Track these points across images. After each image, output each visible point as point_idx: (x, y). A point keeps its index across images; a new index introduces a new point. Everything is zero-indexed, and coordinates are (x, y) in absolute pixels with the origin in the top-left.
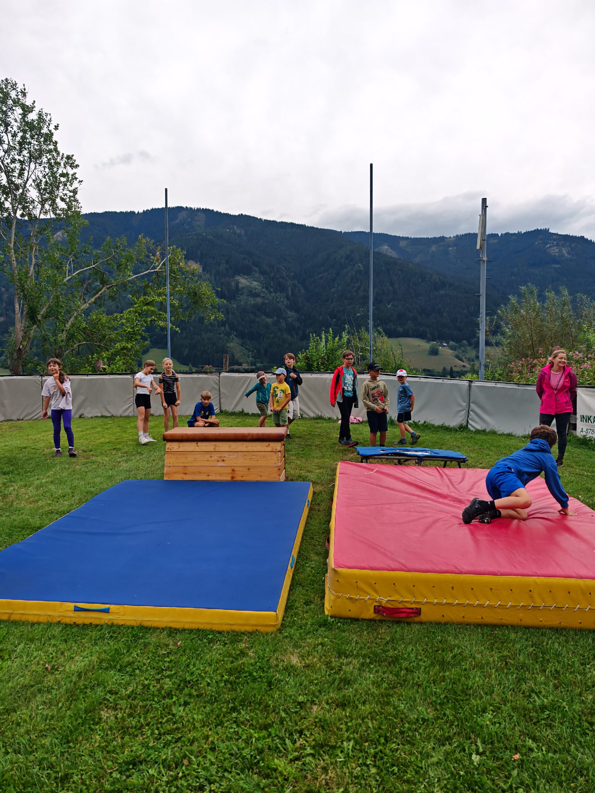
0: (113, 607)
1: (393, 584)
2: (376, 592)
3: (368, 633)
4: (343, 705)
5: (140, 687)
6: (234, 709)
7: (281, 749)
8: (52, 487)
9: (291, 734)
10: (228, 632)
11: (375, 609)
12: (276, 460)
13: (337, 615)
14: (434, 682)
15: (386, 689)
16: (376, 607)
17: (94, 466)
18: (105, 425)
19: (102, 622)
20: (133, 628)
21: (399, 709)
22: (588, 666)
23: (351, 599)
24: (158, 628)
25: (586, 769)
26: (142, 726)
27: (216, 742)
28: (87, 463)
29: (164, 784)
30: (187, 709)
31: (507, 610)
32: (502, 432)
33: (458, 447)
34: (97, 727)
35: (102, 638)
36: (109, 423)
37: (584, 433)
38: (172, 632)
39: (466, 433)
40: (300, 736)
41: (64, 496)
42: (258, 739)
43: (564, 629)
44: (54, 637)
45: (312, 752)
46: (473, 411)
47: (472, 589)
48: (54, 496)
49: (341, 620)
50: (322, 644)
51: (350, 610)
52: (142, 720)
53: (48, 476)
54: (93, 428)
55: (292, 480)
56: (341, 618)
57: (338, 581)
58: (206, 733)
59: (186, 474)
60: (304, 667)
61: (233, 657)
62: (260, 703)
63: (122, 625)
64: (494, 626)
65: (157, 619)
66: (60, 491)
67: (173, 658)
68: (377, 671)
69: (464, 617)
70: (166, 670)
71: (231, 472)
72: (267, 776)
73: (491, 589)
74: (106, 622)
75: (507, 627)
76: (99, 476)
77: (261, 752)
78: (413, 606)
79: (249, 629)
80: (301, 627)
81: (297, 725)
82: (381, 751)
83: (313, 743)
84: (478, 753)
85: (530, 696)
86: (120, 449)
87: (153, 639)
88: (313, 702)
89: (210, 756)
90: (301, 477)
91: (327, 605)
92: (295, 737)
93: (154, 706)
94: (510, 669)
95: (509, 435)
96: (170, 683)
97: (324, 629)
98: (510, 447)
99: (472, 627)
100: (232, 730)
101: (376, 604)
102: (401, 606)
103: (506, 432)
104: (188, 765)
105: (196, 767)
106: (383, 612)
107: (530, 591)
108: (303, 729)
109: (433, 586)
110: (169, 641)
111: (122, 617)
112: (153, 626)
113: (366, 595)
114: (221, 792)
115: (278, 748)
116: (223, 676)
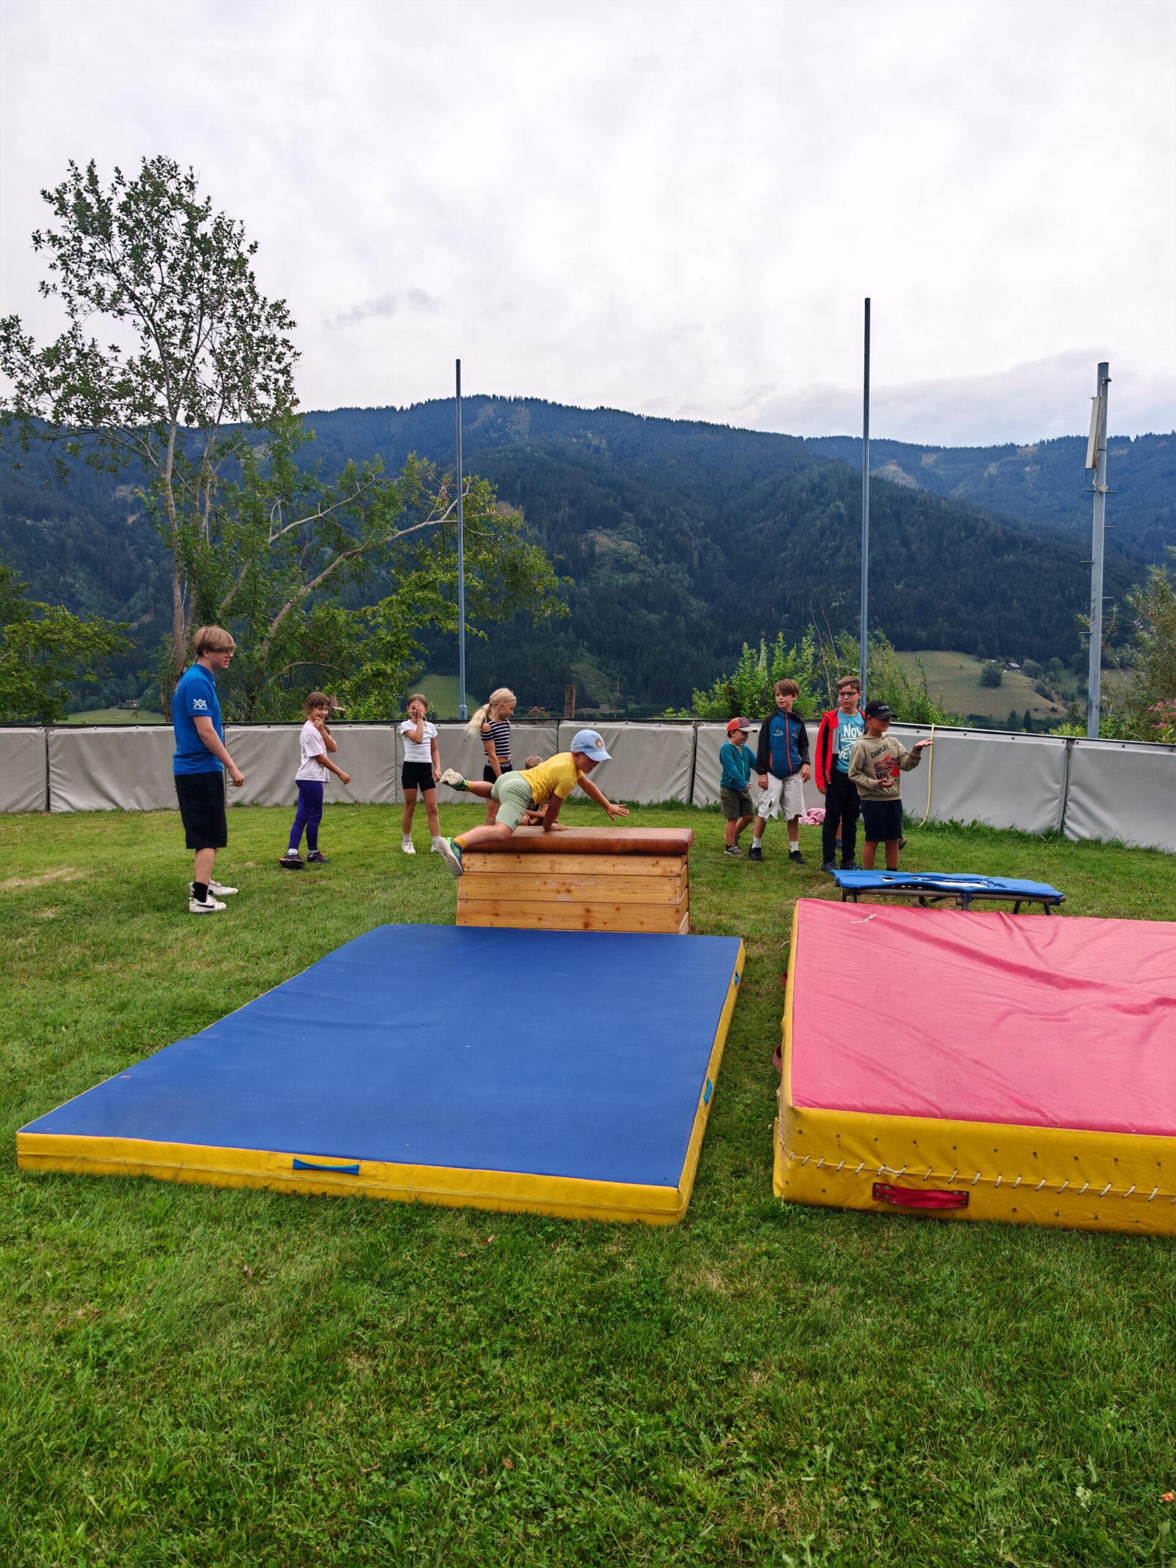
0: (366, 1166)
1: (913, 1141)
2: (877, 1156)
3: (861, 1237)
4: (812, 1374)
5: (419, 1318)
6: (597, 1370)
7: (691, 1450)
8: (247, 936)
9: (710, 1424)
10: (584, 1222)
11: (874, 1190)
12: (669, 892)
13: (798, 1197)
14: (997, 1339)
15: (898, 1347)
16: (878, 1187)
17: (323, 898)
18: (343, 820)
19: (345, 1193)
20: (402, 1205)
21: (924, 1388)
23: (827, 1168)
24: (450, 1209)
26: (424, 1390)
27: (565, 1430)
28: (310, 891)
29: (467, 1501)
30: (508, 1365)
31: (1148, 1204)
32: (1134, 845)
33: (1044, 873)
34: (341, 1387)
35: (346, 1221)
36: (351, 817)
38: (477, 1217)
39: (1060, 845)
40: (728, 1428)
41: (269, 954)
42: (645, 1429)
44: (257, 1216)
45: (751, 1460)
46: (1074, 800)
47: (1076, 1158)
48: (250, 953)
49: (806, 1210)
50: (768, 1254)
51: (824, 1191)
52: (423, 1380)
55: (702, 933)
56: (806, 1206)
57: (800, 1132)
58: (545, 1411)
59: (497, 915)
60: (733, 1296)
61: (595, 1271)
62: (648, 1362)
63: (383, 1200)
64: (1121, 1236)
65: (449, 1191)
66: (262, 944)
67: (479, 1266)
68: (880, 1313)
69: (1057, 1214)
70: (466, 1289)
71: (583, 913)
72: (665, 1501)
73: (1116, 1160)
74: (353, 1191)
75: (1149, 1238)
76: (334, 916)
77: (652, 1453)
78: (953, 1187)
79: (625, 1218)
80: (726, 1220)
81: (721, 1406)
82: (889, 1468)
83: (754, 1444)
84: (1088, 1485)
86: (372, 866)
87: (441, 1229)
88: (752, 1365)
89: (554, 1455)
90: (720, 928)
91: (778, 1179)
92: (718, 1430)
93: (445, 1354)
94: (1155, 1324)
95: (1152, 852)
96: (475, 1313)
97: (772, 1225)
98: (1152, 876)
99: (1075, 1235)
100: (595, 1409)
101: (878, 1180)
102: (927, 1186)
103: (1143, 845)
104: (512, 1470)
105: (526, 1473)
106: (892, 1196)
108: (734, 1416)
109: (995, 1149)
110: (467, 1233)
111: (382, 1185)
112: (440, 1203)
113: (857, 1162)
114: (577, 1524)
115: (685, 1448)
116: (576, 1306)
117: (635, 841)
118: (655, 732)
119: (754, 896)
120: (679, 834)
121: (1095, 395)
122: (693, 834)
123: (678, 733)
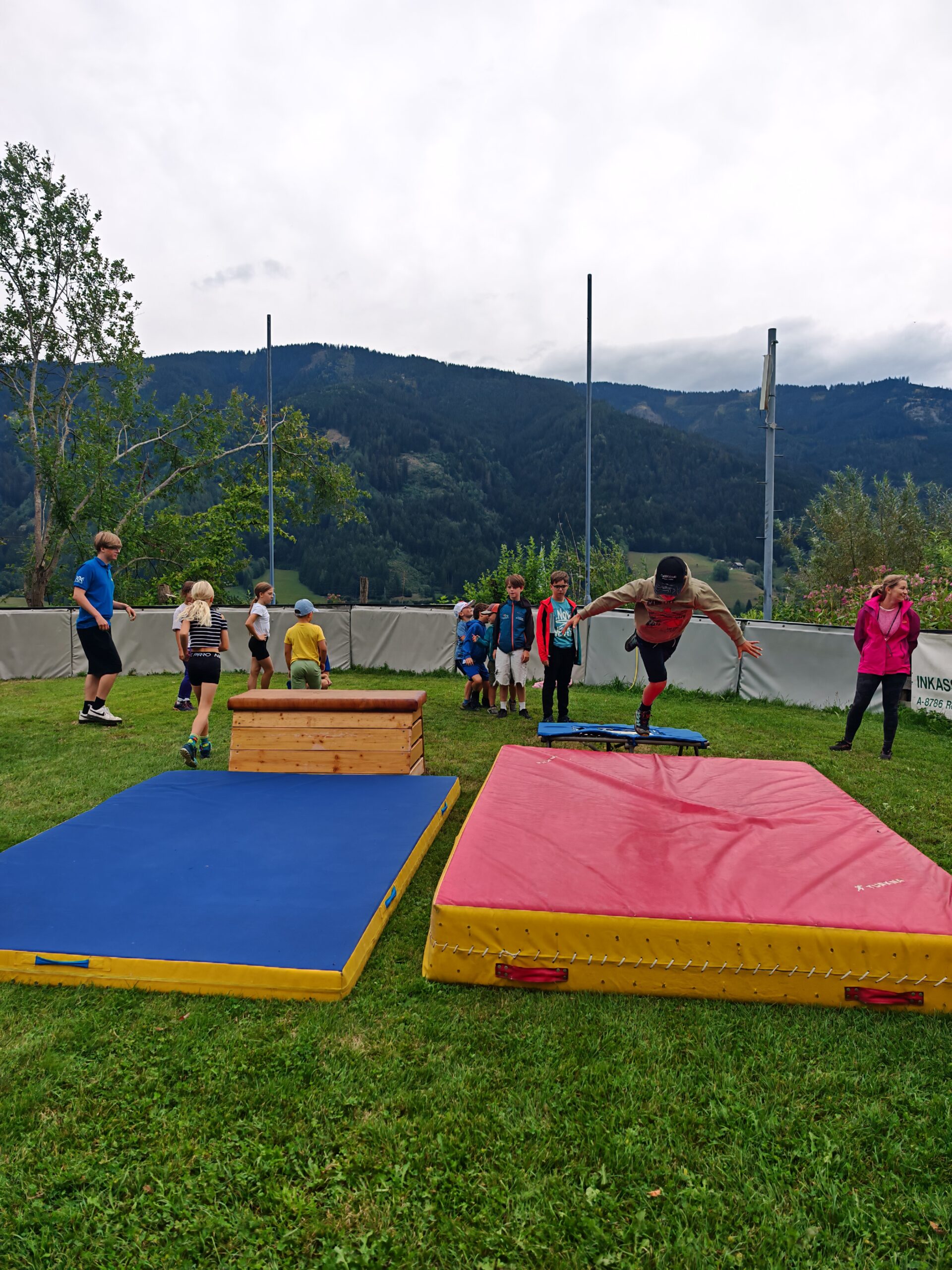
0: (94, 960)
1: (525, 930)
2: (498, 941)
3: (481, 1007)
4: (407, 1112)
5: (110, 1079)
6: (243, 1114)
7: (300, 1173)
8: (57, 781)
9: (321, 1152)
10: (266, 1001)
11: (497, 969)
12: (401, 741)
13: (440, 978)
14: (563, 1080)
15: (484, 1089)
16: (499, 966)
17: (129, 749)
18: (164, 687)
19: (77, 982)
20: (122, 992)
21: (495, 1119)
22: (811, 1061)
23: (460, 953)
24: (160, 993)
25: (759, 1215)
26: (96, 1136)
27: (202, 1162)
28: (119, 745)
29: (106, 1218)
30: (171, 1114)
31: (701, 974)
32: (792, 703)
33: (715, 725)
34: (28, 1135)
35: (72, 1005)
36: (172, 685)
37: (923, 706)
38: (180, 998)
39: (735, 704)
40: (334, 1155)
41: (71, 795)
42: (267, 1158)
43: (791, 1005)
45: (344, 1178)
46: (747, 669)
47: (648, 940)
48: (56, 794)
49: (444, 987)
50: (405, 1021)
51: (459, 971)
52: (98, 1127)
53: (55, 764)
54: (145, 691)
55: (433, 774)
56: (445, 984)
57: (440, 925)
58: (190, 1147)
59: (262, 762)
60: (369, 1054)
61: (265, 1039)
62: (283, 1107)
63: (107, 988)
64: (681, 999)
65: (160, 980)
66: (68, 786)
67: (171, 1037)
68: (479, 1063)
69: (635, 984)
70: (155, 1055)
71: (333, 760)
72: (267, 1212)
73: (677, 941)
74: (83, 982)
75: (702, 1000)
76: (134, 765)
77: (265, 1176)
78: (557, 966)
79: (298, 996)
80: (381, 996)
81: (333, 1139)
82: (448, 1180)
83: (349, 1166)
84: (598, 1186)
85: (706, 1104)
86: (176, 724)
87: (147, 1009)
88: (366, 1106)
89: (189, 1182)
90: (448, 770)
91: (426, 963)
92: (326, 1156)
93: (123, 1106)
94: (687, 1064)
95: (804, 708)
96: (157, 1074)
97: (415, 999)
98: (798, 727)
99: (647, 1000)
100: (229, 1144)
101: (499, 961)
102: (537, 965)
103: (798, 704)
104: (149, 1193)
105: (162, 1195)
106: (509, 974)
107: (738, 945)
108: (341, 1145)
109: (587, 935)
110: (173, 1012)
111: (107, 976)
112: (152, 989)
113: (483, 947)
114: (188, 1232)
115: (295, 1171)
116: (241, 1065)
117: (376, 701)
118: (427, 615)
119: (484, 744)
120: (414, 695)
121: (766, 353)
122: (426, 694)
123: (446, 616)
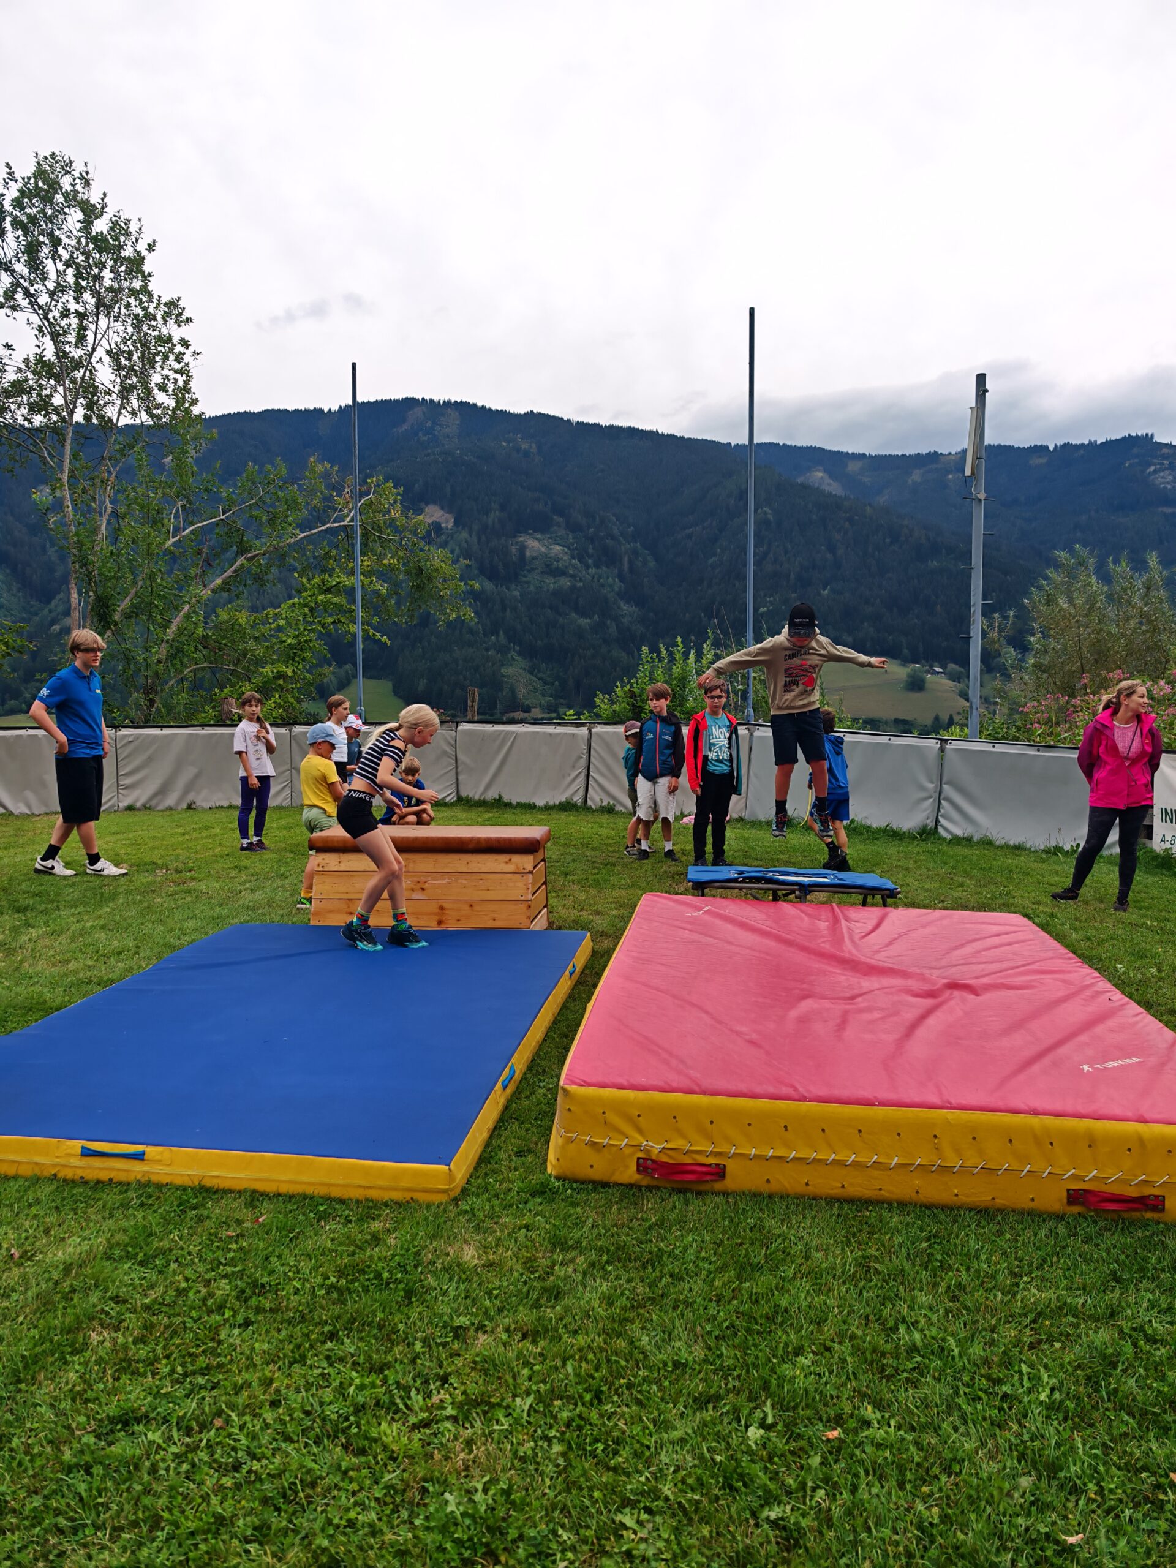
0: (151, 1151)
1: (673, 1117)
2: (640, 1131)
3: (619, 1209)
4: (534, 1334)
5: (172, 1292)
6: (332, 1336)
7: (401, 1406)
8: (102, 936)
9: (426, 1382)
10: (358, 1202)
11: (638, 1165)
12: (520, 888)
13: (569, 1174)
14: (719, 1299)
15: (624, 1309)
16: (641, 1161)
17: (189, 899)
19: (131, 1178)
20: (185, 1190)
21: (637, 1344)
22: (1025, 1279)
23: (594, 1144)
24: (231, 1191)
25: (959, 1463)
26: (157, 1360)
27: (283, 1392)
28: (177, 893)
29: (170, 1457)
30: (245, 1335)
31: (889, 1173)
32: (1003, 842)
33: (907, 869)
34: (76, 1358)
35: (125, 1205)
37: (1168, 845)
38: (254, 1198)
39: (932, 843)
40: (442, 1385)
41: (120, 953)
42: (361, 1388)
43: (1000, 1210)
44: (38, 1202)
45: (454, 1413)
46: (947, 799)
47: (823, 1130)
48: (101, 952)
49: (574, 1185)
50: (527, 1227)
51: (592, 1166)
52: (159, 1350)
53: (100, 917)
54: (207, 828)
55: (559, 928)
56: (576, 1182)
57: (569, 1110)
58: (269, 1375)
60: (483, 1266)
61: (357, 1246)
62: (380, 1327)
63: (167, 1184)
64: (861, 1203)
65: (230, 1175)
66: (115, 943)
67: (245, 1244)
68: (617, 1278)
69: (807, 1184)
70: (226, 1265)
71: (438, 911)
72: (362, 1452)
73: (860, 1131)
74: (138, 1177)
75: (890, 1204)
76: (195, 917)
77: (359, 1409)
78: (711, 1160)
79: (396, 1196)
80: (497, 1196)
81: (441, 1367)
82: (580, 1416)
83: (460, 1398)
84: (763, 1425)
85: (895, 1329)
86: (246, 868)
87: (215, 1210)
88: (481, 1328)
89: (269, 1416)
90: (577, 923)
91: (551, 1156)
92: (432, 1387)
93: (188, 1325)
94: (871, 1280)
95: (1019, 848)
96: (228, 1287)
97: (539, 1200)
98: (1011, 871)
99: (823, 1203)
100: (316, 1372)
101: (641, 1155)
102: (687, 1160)
103: (1011, 843)
104: (221, 1428)
105: (236, 1431)
106: (654, 1170)
107: (935, 1136)
108: (450, 1374)
109: (748, 1123)
110: (247, 1214)
111: (168, 1170)
112: (221, 1187)
113: (621, 1137)
114: (269, 1474)
115: (395, 1404)
116: (329, 1278)
117: (488, 840)
118: (550, 734)
119: (622, 892)
120: (534, 832)
121: (974, 405)
122: (550, 831)
123: (573, 735)
